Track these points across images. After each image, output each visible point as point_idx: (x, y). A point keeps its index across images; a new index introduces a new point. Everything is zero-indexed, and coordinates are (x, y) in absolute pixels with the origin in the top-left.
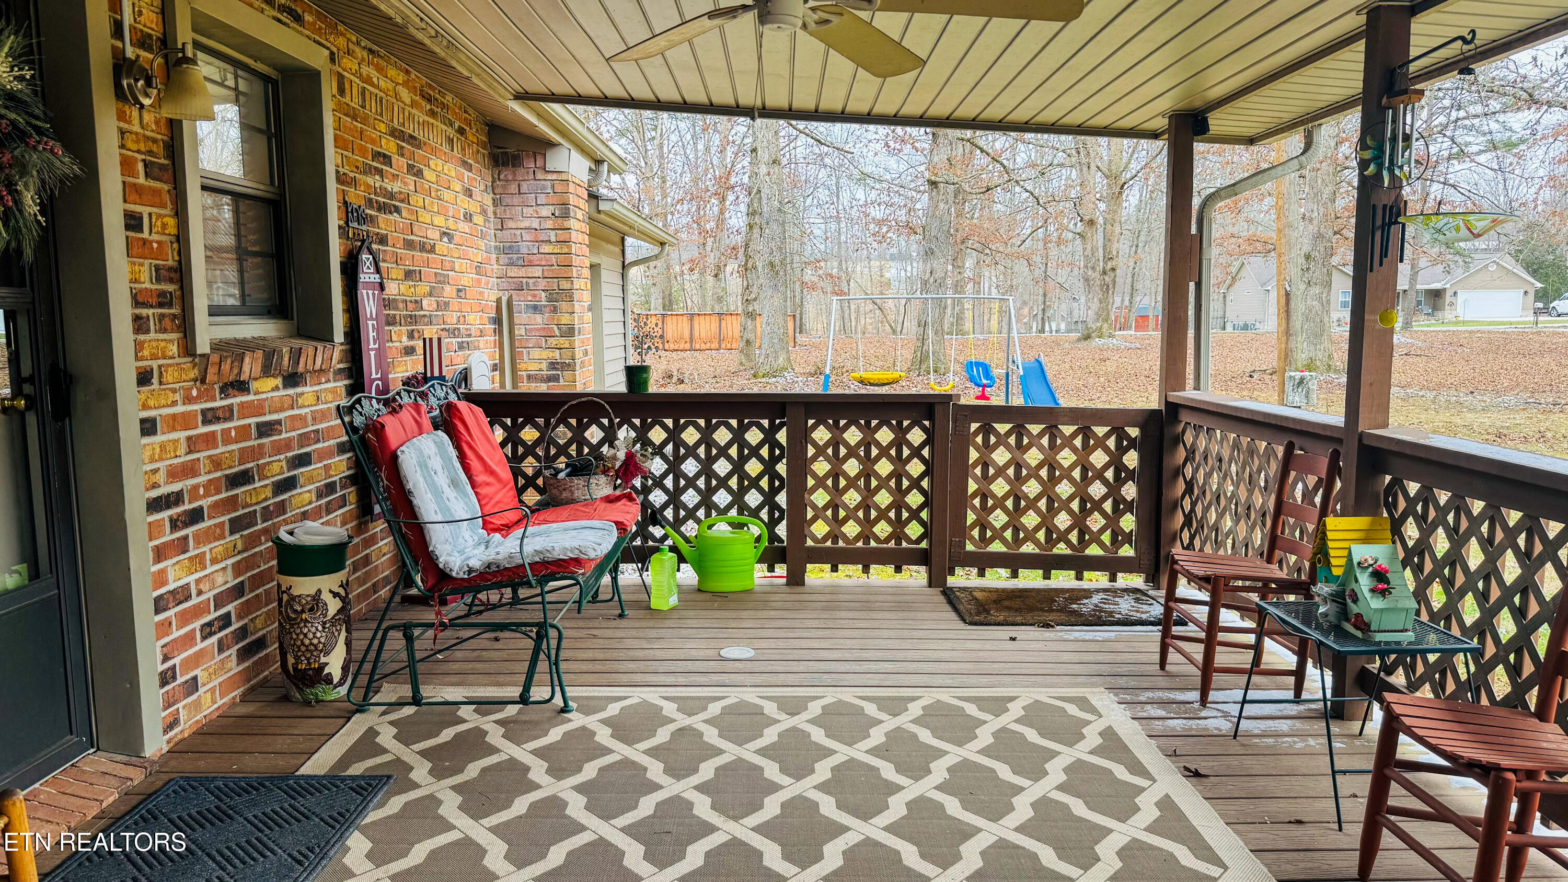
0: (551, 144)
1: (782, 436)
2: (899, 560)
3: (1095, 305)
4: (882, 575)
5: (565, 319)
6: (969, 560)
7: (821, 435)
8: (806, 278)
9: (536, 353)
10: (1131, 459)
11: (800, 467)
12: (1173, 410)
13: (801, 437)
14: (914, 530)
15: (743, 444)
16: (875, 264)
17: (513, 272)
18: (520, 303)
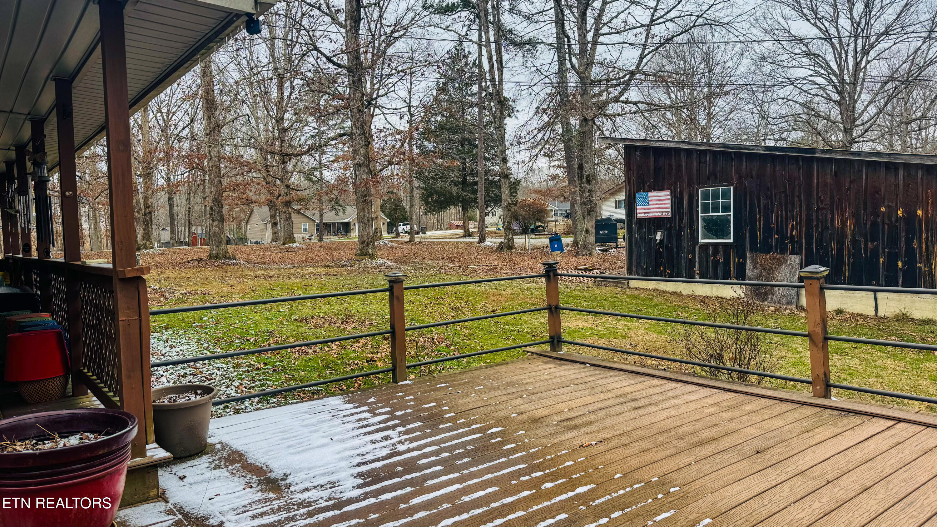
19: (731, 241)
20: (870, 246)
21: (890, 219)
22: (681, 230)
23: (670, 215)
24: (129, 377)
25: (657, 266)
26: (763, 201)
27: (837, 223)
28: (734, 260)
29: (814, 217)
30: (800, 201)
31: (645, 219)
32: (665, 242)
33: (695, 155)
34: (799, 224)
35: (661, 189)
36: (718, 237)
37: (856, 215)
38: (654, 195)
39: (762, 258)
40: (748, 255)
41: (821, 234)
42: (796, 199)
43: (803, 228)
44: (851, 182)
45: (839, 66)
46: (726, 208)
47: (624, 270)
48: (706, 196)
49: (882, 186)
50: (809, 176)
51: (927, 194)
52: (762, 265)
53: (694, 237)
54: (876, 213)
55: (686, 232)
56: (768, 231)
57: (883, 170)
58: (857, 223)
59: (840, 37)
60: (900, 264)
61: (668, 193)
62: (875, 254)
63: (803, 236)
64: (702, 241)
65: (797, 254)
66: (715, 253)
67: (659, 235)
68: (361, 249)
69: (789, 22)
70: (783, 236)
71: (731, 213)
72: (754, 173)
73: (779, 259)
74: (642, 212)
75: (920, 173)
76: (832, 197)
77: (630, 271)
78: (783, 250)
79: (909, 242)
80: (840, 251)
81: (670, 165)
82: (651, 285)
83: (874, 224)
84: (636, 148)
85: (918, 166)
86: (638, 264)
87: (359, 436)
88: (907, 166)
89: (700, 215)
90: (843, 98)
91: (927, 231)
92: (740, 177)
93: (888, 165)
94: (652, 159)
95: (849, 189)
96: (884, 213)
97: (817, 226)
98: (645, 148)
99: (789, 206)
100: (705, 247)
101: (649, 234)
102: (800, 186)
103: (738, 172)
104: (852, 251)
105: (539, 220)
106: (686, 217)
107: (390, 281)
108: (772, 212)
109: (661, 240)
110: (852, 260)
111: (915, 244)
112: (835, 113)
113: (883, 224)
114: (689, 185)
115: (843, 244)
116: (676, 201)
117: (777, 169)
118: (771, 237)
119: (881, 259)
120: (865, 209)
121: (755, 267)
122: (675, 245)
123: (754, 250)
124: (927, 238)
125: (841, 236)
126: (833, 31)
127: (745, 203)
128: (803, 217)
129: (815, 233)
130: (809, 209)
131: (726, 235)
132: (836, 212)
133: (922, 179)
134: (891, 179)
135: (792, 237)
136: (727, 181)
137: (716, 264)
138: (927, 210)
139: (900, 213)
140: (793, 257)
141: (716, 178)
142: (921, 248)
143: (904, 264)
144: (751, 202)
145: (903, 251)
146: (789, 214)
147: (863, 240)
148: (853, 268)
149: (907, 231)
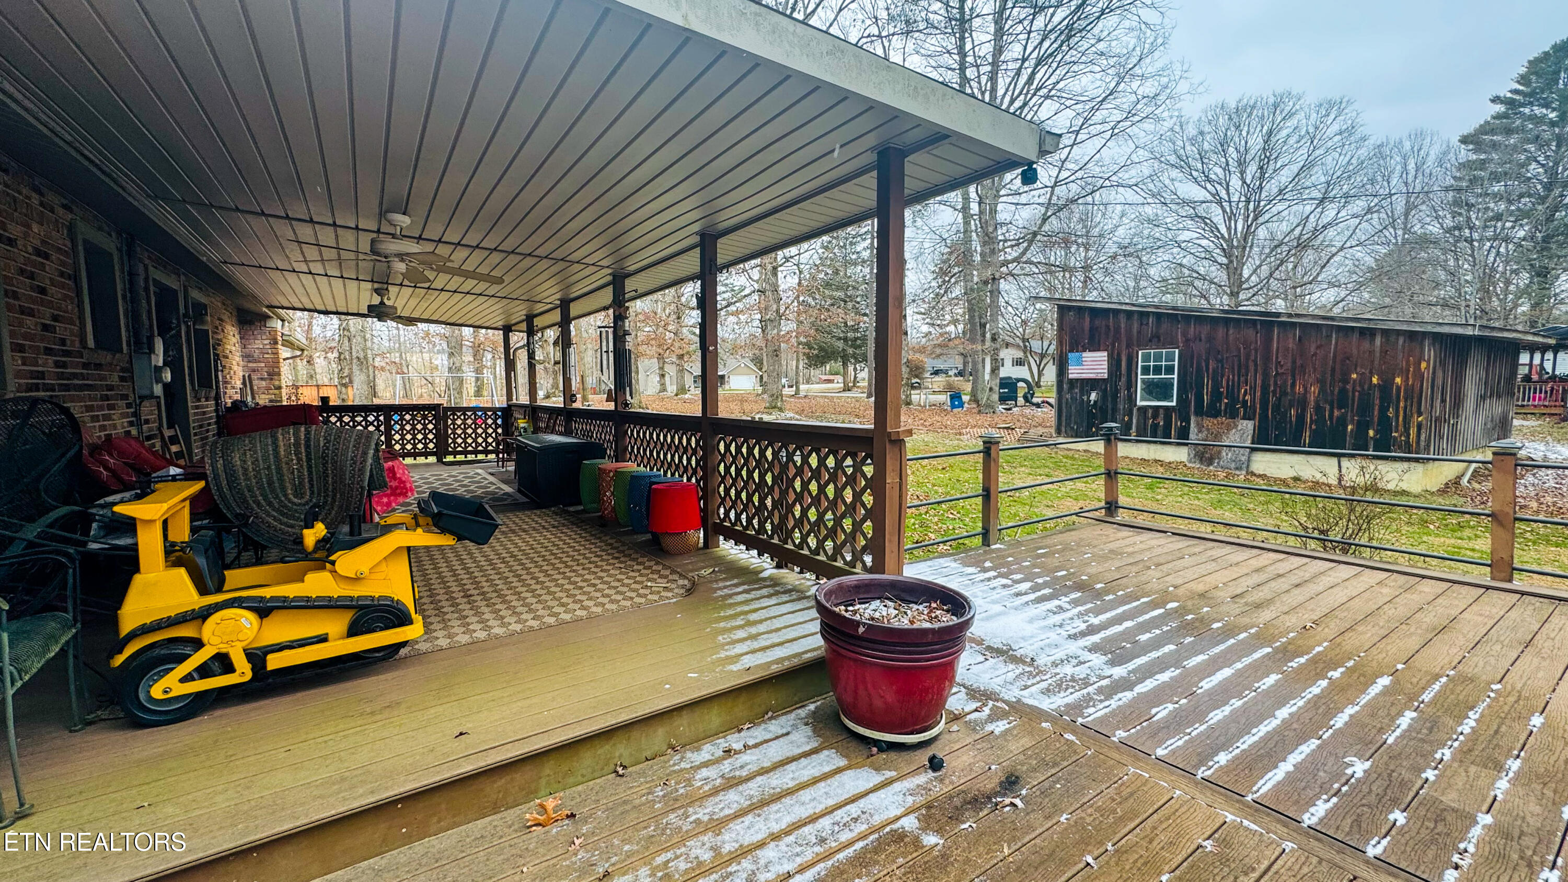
0: (270, 317)
1: (382, 418)
2: (426, 454)
3: (551, 381)
4: (421, 460)
5: (277, 383)
6: (450, 453)
7: (396, 417)
8: (377, 364)
9: (263, 396)
10: (499, 422)
11: (389, 428)
12: (509, 406)
13: (388, 419)
14: (431, 446)
15: (367, 421)
16: (426, 356)
17: (251, 365)
18: (254, 377)
19: (1174, 404)
20: (1336, 413)
21: (1361, 386)
22: (1117, 391)
23: (1106, 376)
24: (890, 541)
25: (1089, 427)
26: (1212, 364)
27: (1299, 389)
28: (1176, 423)
29: (1272, 382)
30: (1256, 365)
31: (1077, 380)
32: (1099, 404)
33: (1136, 317)
34: (1253, 388)
35: (1095, 348)
36: (1159, 400)
37: (1321, 382)
38: (1088, 355)
39: (1208, 422)
40: (1193, 419)
41: (1279, 399)
42: (1251, 364)
43: (1258, 394)
44: (1318, 347)
45: (1229, 229)
46: (1170, 370)
47: (1053, 431)
48: (1146, 358)
49: (1355, 352)
50: (1268, 341)
51: (1408, 362)
52: (1208, 430)
53: (1131, 400)
54: (1346, 380)
55: (1123, 393)
56: (1216, 395)
57: (1356, 336)
58: (1322, 390)
59: (1230, 202)
60: (1371, 433)
61: (1106, 354)
62: (1342, 422)
63: (1257, 401)
64: (1140, 403)
65: (1249, 419)
66: (1155, 415)
67: (1093, 396)
68: (771, 403)
69: (1177, 184)
70: (1234, 399)
71: (1175, 376)
72: (1203, 336)
73: (1228, 425)
74: (1074, 372)
75: (1401, 341)
76: (1294, 362)
77: (1059, 432)
78: (1233, 415)
79: (1383, 410)
80: (1301, 418)
81: (1108, 327)
82: (1082, 446)
83: (1343, 391)
84: (1070, 308)
85: (1399, 333)
86: (1068, 424)
87: (1027, 603)
88: (1386, 333)
89: (1140, 377)
90: (1231, 262)
91: (1406, 401)
92: (1187, 341)
93: (1363, 332)
94: (1087, 319)
95: (1315, 354)
96: (1355, 381)
97: (1274, 392)
98: (1080, 308)
99: (1243, 371)
100: (1143, 410)
101: (1082, 394)
102: (1256, 351)
103: (1184, 334)
104: (1314, 417)
105: (917, 376)
106: (1123, 379)
107: (984, 442)
108: (1222, 377)
109: (1095, 402)
110: (1314, 427)
111: (1391, 413)
112: (1221, 276)
113: (1354, 391)
114: (1128, 346)
115: (1304, 410)
116: (1114, 364)
117: (1231, 332)
118: (1220, 401)
119: (1350, 427)
120: (1333, 374)
121: (1200, 431)
122: (1110, 406)
123: (1199, 412)
124: (1406, 407)
125: (1302, 403)
126: (1223, 194)
127: (1192, 366)
128: (1259, 382)
129: (1272, 399)
130: (1266, 375)
131: (1168, 397)
132: (1297, 377)
133: (1403, 346)
134: (1366, 345)
135: (1245, 402)
136: (1173, 344)
137: (1155, 427)
138: (1408, 378)
139: (1375, 380)
140: (1245, 422)
141: (1159, 340)
142: (1397, 417)
143: (1376, 432)
144: (1199, 364)
145: (1376, 419)
146: (1242, 379)
147: (1328, 407)
148: (1314, 434)
149: (1381, 398)
